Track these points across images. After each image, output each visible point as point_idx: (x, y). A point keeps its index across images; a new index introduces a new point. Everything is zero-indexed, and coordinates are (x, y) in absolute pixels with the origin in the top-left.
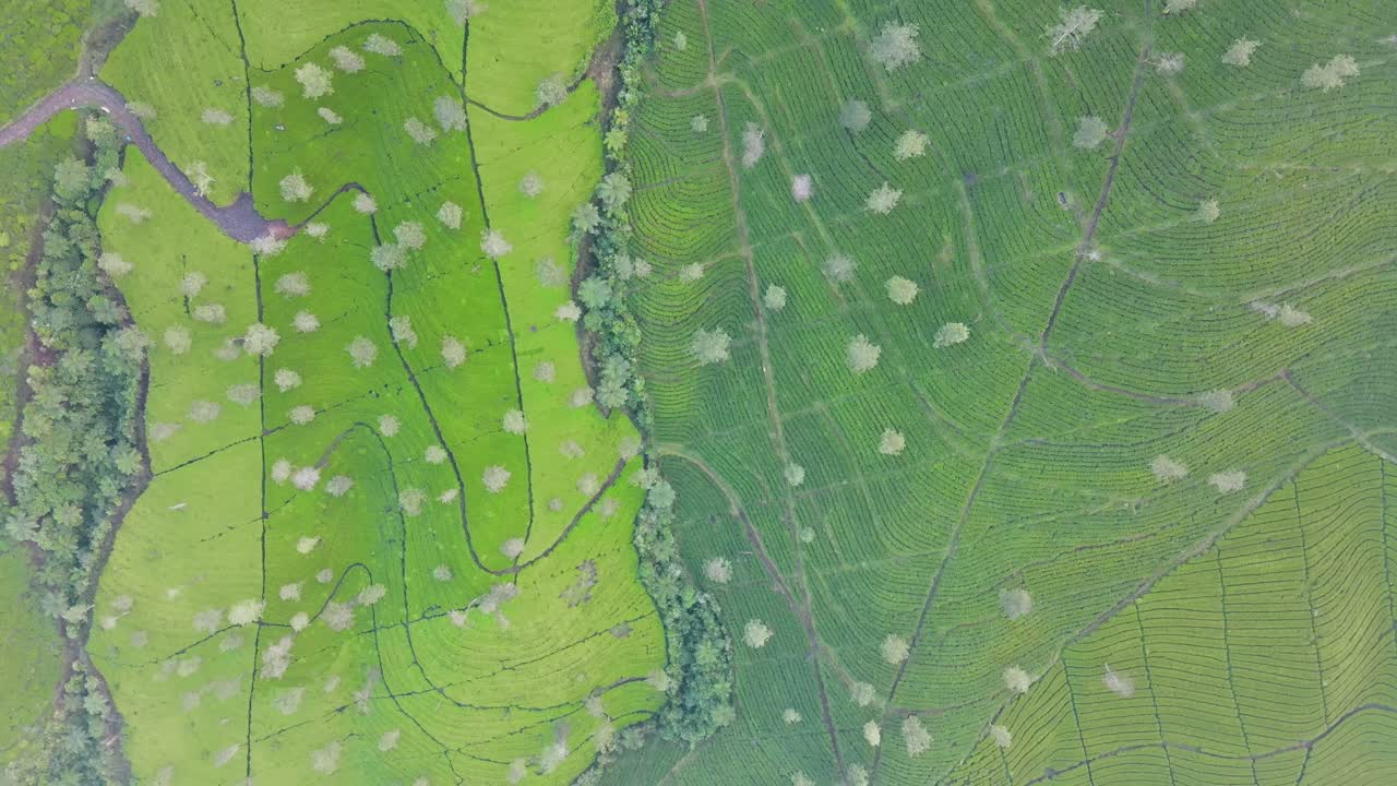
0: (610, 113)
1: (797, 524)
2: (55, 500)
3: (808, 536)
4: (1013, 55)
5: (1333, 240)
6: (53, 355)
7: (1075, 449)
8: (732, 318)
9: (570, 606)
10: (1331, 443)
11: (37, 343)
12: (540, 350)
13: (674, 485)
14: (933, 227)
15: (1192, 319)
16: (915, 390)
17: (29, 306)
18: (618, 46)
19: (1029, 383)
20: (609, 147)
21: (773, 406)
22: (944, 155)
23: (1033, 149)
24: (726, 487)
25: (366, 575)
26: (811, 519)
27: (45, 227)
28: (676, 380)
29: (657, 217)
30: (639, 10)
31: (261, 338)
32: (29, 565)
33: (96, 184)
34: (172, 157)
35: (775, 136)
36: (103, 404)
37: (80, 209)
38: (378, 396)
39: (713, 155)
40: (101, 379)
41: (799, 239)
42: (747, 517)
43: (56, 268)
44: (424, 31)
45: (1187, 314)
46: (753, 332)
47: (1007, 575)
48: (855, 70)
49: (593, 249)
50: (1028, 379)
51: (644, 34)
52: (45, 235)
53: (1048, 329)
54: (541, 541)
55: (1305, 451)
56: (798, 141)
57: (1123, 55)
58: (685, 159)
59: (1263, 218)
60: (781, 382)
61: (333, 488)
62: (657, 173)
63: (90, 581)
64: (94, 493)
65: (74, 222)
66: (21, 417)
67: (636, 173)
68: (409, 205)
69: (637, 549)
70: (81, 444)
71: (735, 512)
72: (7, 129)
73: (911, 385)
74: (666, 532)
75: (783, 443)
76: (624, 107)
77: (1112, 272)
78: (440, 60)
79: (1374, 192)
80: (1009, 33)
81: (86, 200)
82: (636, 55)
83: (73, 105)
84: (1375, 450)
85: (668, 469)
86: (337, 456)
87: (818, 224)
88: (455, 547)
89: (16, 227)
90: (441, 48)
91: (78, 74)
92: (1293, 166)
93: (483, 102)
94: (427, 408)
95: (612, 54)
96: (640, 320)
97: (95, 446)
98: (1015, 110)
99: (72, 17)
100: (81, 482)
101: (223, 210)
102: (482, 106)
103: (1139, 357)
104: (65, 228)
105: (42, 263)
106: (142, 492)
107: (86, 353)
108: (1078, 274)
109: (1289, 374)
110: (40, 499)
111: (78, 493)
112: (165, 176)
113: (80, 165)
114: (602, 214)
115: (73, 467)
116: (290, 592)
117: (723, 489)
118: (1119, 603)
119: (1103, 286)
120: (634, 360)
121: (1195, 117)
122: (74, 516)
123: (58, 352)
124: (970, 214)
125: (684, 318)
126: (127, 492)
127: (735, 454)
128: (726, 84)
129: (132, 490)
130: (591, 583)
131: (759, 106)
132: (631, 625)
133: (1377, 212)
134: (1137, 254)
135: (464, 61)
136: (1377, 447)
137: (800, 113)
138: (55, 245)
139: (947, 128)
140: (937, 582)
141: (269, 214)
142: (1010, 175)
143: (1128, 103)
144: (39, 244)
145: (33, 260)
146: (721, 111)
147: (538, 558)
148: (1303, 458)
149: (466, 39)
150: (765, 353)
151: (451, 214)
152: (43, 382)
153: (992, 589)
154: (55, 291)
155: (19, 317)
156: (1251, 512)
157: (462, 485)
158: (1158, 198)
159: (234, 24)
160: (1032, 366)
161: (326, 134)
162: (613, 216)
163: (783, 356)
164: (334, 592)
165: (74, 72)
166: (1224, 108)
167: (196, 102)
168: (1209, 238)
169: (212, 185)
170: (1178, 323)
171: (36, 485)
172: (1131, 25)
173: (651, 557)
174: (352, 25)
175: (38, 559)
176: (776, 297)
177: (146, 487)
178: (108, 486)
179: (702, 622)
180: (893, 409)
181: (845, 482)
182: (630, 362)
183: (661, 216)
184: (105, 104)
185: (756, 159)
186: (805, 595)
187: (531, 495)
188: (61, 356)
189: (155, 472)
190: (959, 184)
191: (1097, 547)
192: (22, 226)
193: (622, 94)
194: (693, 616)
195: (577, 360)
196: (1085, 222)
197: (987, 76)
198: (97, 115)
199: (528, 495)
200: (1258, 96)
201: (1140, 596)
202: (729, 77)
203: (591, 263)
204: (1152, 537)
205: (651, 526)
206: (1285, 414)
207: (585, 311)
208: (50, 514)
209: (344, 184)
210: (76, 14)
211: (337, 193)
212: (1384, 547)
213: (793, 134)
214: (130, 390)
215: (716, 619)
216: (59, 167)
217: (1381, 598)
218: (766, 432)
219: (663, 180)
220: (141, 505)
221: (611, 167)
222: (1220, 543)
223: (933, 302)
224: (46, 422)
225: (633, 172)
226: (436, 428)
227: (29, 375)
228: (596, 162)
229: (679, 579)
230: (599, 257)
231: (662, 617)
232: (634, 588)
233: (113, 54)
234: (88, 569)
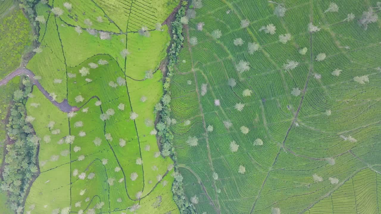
0: (165, 78)
1: (216, 187)
2: (14, 179)
3: (219, 191)
4: (275, 68)
5: (362, 118)
6: (13, 141)
7: (292, 171)
8: (198, 132)
9: (155, 208)
10: (362, 168)
11: (9, 138)
12: (146, 141)
13: (183, 175)
14: (253, 112)
15: (324, 139)
16: (248, 155)
17: (7, 129)
18: (167, 61)
19: (280, 154)
20: (165, 87)
21: (210, 156)
22: (256, 93)
23: (280, 93)
24: (197, 176)
25: (99, 198)
26: (220, 187)
27: (11, 108)
28: (183, 148)
29: (178, 106)
30: (173, 51)
31: (70, 139)
32: (7, 196)
33: (25, 96)
34: (46, 89)
35: (210, 85)
36: (27, 153)
37: (21, 103)
38: (102, 152)
39: (193, 90)
40: (27, 147)
41: (217, 113)
42: (203, 184)
43: (14, 119)
44: (114, 57)
45: (323, 137)
46: (204, 136)
47: (273, 203)
48: (232, 69)
49: (161, 114)
50: (279, 153)
51: (174, 58)
52: (11, 110)
53: (284, 141)
54: (146, 191)
55: (355, 170)
56: (216, 87)
57: (305, 70)
58: (186, 91)
59: (343, 114)
60: (212, 150)
61: (90, 177)
62: (178, 94)
63: (23, 200)
64: (24, 176)
65: (19, 106)
66: (4, 158)
67: (172, 94)
68: (110, 102)
69: (173, 192)
70: (21, 164)
71: (199, 182)
72: (1, 81)
73: (247, 153)
74: (181, 187)
75: (212, 165)
76: (169, 77)
77: (302, 127)
78: (119, 65)
79: (373, 106)
80: (274, 63)
81: (23, 100)
82: (172, 63)
83: (19, 74)
84: (375, 170)
85: (181, 171)
86: (91, 168)
87: (222, 109)
88: (123, 193)
89: (4, 108)
90: (119, 62)
91: (20, 66)
92: (351, 100)
93: (130, 76)
94: (115, 156)
95: (166, 63)
96: (173, 133)
97: (25, 165)
98: (275, 83)
99: (19, 52)
100: (21, 173)
101: (60, 104)
102: (130, 77)
103: (309, 148)
104: (17, 108)
105: (11, 117)
106: (37, 177)
107: (23, 140)
108: (293, 127)
109: (350, 151)
110: (10, 179)
111: (20, 177)
112: (44, 94)
113: (21, 92)
114: (163, 105)
115: (19, 170)
116: (78, 205)
117: (196, 176)
118: (304, 210)
119: (300, 130)
120: (172, 143)
121: (324, 87)
122: (19, 183)
123: (15, 140)
124: (263, 109)
125: (185, 133)
126: (33, 176)
127: (199, 168)
128: (197, 71)
129: (35, 176)
130: (160, 202)
131: (206, 78)
132: (171, 212)
133: (374, 111)
134: (309, 122)
135: (125, 66)
136: (375, 169)
137: (217, 80)
138: (14, 113)
139: (257, 86)
140: (254, 205)
141: (72, 105)
142: (274, 100)
143: (306, 83)
144: (9, 112)
145: (8, 116)
146: (195, 78)
147: (145, 196)
148: (355, 172)
149: (126, 60)
150: (207, 142)
151: (121, 107)
152: (11, 149)
153: (269, 207)
154: (14, 125)
155: (4, 131)
156: (340, 186)
157: (125, 176)
158: (314, 108)
159: (63, 55)
160: (280, 150)
161: (88, 84)
162: (166, 106)
163: (212, 143)
164: (90, 203)
165: (19, 66)
166: (332, 85)
167: (52, 75)
168: (328, 118)
169: (57, 97)
170: (320, 140)
171: (9, 175)
172: (307, 62)
173: (177, 194)
174: (95, 55)
175: (9, 194)
176: (210, 129)
177: (39, 175)
178: (28, 175)
179: (190, 211)
180: (242, 159)
181: (229, 178)
182: (171, 144)
183: (179, 106)
184: (28, 74)
185: (205, 94)
186: (218, 206)
187: (144, 179)
188: (16, 141)
189: (41, 172)
190: (260, 101)
191: (298, 196)
192: (5, 108)
193: (168, 74)
194: (188, 209)
195: (156, 144)
196: (295, 113)
197: (268, 73)
198: (26, 77)
199: (143, 179)
200: (341, 83)
201: (310, 208)
202: (198, 69)
203: (160, 118)
204: (313, 193)
205: (177, 186)
206: (350, 161)
207: (158, 131)
208: (13, 183)
209: (92, 96)
210: (20, 51)
211: (91, 99)
212: (377, 195)
213: (215, 85)
214: (34, 150)
215: (194, 210)
216: (15, 92)
217: (376, 208)
218: (208, 163)
219: (180, 96)
220: (38, 180)
221: (165, 93)
222: (332, 194)
223: (253, 132)
224: (11, 159)
225: (171, 94)
226: (118, 161)
227: (7, 147)
228: (161, 91)
229: (184, 200)
230: (162, 116)
231: (180, 209)
232: (172, 202)
233: (30, 61)
234: (23, 197)
